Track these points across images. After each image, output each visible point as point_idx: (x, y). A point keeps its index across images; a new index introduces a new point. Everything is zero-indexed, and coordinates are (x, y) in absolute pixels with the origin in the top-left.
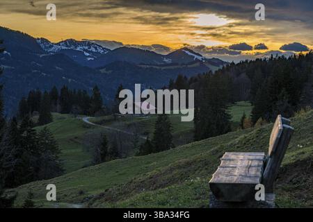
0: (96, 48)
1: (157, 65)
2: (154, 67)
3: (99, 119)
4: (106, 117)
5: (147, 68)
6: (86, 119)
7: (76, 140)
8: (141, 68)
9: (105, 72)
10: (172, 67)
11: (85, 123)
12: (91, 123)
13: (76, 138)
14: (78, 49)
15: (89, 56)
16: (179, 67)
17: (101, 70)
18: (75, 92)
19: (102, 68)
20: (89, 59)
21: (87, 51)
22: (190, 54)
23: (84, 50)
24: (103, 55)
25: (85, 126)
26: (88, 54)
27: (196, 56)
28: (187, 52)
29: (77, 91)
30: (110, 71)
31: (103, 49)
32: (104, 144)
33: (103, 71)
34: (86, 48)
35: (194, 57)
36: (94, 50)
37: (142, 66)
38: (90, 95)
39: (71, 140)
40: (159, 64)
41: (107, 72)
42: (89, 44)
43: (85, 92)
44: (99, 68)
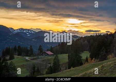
0: (31, 32)
3: (32, 58)
4: (35, 57)
6: (27, 58)
7: (23, 66)
11: (27, 59)
12: (29, 59)
13: (23, 65)
14: (24, 32)
18: (23, 48)
20: (28, 35)
23: (27, 32)
24: (34, 34)
25: (27, 61)
29: (24, 47)
31: (34, 31)
32: (34, 68)
34: (27, 31)
36: (30, 32)
38: (29, 49)
41: (35, 40)
42: (29, 30)
43: (27, 48)
44: (32, 39)
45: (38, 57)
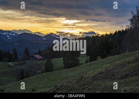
0: (12, 34)
1: (40, 41)
2: (39, 42)
3: (17, 63)
4: (20, 62)
5: (35, 42)
7: (6, 73)
8: (33, 42)
9: (17, 44)
10: (46, 42)
11: (10, 65)
12: (13, 65)
13: (6, 72)
14: (4, 34)
15: (9, 37)
16: (50, 41)
17: (15, 43)
19: (15, 42)
20: (9, 38)
21: (8, 35)
22: (54, 36)
23: (7, 34)
24: (15, 36)
25: (10, 66)
26: (8, 36)
27: (57, 37)
28: (53, 35)
29: (5, 51)
30: (19, 44)
31: (15, 34)
33: (15, 44)
34: (8, 33)
35: (56, 37)
36: (11, 35)
37: (33, 41)
38: (11, 52)
39: (4, 73)
40: (40, 40)
41: (18, 44)
42: (9, 32)
43: (9, 52)
44: (13, 43)
45: (23, 62)
